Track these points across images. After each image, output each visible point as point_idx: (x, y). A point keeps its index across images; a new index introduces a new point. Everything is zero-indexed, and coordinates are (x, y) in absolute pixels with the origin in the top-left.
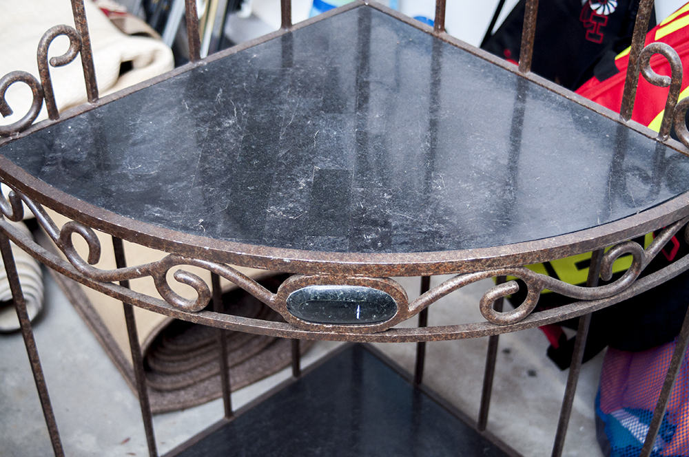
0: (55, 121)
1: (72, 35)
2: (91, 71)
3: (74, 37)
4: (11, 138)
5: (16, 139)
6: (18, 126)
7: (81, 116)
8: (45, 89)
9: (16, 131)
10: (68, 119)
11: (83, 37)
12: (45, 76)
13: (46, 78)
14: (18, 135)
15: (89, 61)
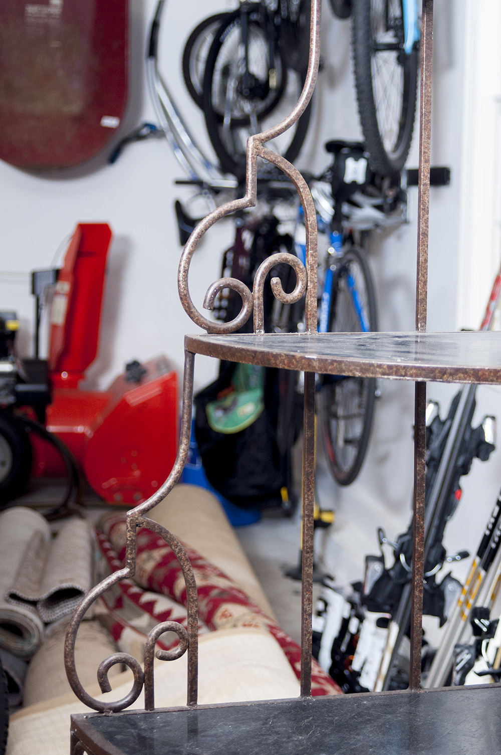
0: (149, 711)
1: (181, 633)
2: (194, 673)
3: (183, 635)
4: (104, 714)
5: (108, 716)
6: (114, 705)
7: (174, 713)
8: (146, 677)
9: (110, 709)
10: (161, 712)
11: (191, 638)
12: (149, 664)
13: (149, 667)
14: (111, 713)
15: (193, 663)
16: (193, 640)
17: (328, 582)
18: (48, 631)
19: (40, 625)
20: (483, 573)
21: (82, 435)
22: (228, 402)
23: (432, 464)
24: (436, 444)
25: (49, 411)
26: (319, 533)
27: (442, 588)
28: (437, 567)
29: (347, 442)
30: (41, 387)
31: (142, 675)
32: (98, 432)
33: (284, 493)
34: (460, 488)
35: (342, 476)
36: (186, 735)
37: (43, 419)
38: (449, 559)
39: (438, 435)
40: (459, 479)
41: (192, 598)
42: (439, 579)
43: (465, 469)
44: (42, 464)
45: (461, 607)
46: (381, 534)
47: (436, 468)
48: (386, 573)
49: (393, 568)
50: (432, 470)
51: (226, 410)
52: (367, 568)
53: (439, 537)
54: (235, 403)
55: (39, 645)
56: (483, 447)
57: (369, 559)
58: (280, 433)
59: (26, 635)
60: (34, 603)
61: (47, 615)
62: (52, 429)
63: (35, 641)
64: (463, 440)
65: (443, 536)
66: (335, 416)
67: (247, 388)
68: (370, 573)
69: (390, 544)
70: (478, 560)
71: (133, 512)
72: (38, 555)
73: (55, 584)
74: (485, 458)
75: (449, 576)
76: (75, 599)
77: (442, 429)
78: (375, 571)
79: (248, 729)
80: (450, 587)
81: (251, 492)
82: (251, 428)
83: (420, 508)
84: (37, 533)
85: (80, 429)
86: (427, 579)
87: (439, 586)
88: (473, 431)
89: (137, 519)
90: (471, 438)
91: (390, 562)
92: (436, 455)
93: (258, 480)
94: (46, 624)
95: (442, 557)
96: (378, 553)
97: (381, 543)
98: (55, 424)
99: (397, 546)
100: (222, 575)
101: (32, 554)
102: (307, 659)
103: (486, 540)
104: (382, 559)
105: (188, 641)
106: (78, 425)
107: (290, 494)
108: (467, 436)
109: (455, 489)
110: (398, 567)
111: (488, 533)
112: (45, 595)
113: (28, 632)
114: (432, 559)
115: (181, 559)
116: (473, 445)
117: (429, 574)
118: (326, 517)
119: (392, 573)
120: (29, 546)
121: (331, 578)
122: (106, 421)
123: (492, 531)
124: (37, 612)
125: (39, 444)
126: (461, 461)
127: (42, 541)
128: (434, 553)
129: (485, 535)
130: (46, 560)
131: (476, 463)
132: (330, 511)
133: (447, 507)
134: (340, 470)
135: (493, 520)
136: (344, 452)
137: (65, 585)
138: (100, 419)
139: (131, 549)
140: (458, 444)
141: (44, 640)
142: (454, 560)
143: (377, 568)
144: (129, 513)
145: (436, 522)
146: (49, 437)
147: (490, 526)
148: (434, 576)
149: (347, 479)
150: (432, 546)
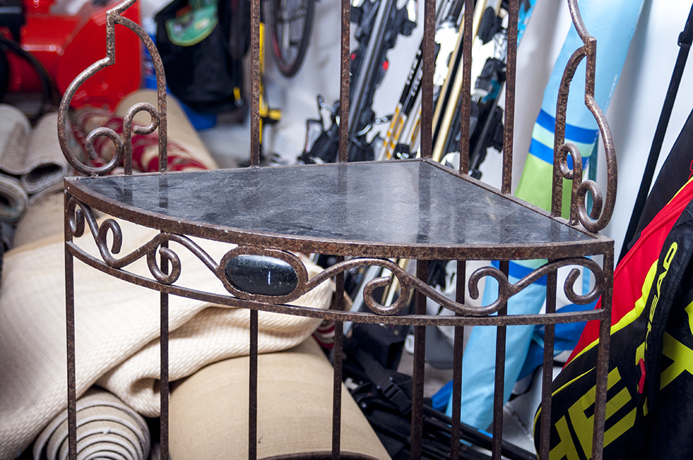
0: (128, 175)
1: (153, 112)
3: (155, 115)
4: (91, 177)
5: (95, 178)
6: (99, 170)
7: (148, 176)
8: (125, 148)
10: (138, 176)
11: (161, 117)
14: (97, 176)
16: (163, 118)
17: (276, 159)
18: (32, 200)
19: (25, 196)
20: (404, 118)
21: (55, 53)
22: (186, 19)
23: (363, 39)
24: (366, 22)
25: (24, 32)
26: (268, 129)
27: (372, 145)
28: (367, 128)
29: (292, 43)
30: (15, 10)
31: (121, 146)
32: (67, 50)
33: (237, 92)
34: (387, 61)
35: (287, 68)
36: (158, 188)
37: (18, 39)
38: (378, 121)
39: (368, 14)
40: (386, 52)
41: (161, 83)
42: (369, 139)
43: (391, 44)
44: (18, 81)
45: (387, 147)
46: (320, 100)
47: (367, 43)
48: (324, 134)
49: (331, 129)
50: (363, 44)
51: (184, 26)
52: (308, 128)
53: (369, 102)
54: (192, 19)
55: (24, 212)
56: (407, 25)
57: (310, 122)
58: (233, 42)
59: (12, 203)
60: (18, 177)
61: (30, 188)
62: (28, 47)
63: (20, 208)
64: (390, 19)
65: (372, 102)
66: (281, 21)
67: (203, 5)
68: (311, 133)
69: (328, 109)
70: (400, 106)
71: (111, 11)
72: (19, 141)
73: (36, 160)
74: (409, 34)
75: (377, 136)
76: (54, 173)
77: (371, 9)
78: (315, 131)
79: (209, 184)
80: (379, 144)
81: (209, 98)
82: (207, 39)
83: (346, 13)
84: (18, 125)
85: (52, 48)
86: (359, 138)
87: (369, 145)
88: (398, 11)
89: (115, 17)
90: (396, 16)
91: (328, 124)
92: (367, 31)
93: (213, 86)
94: (30, 195)
95: (372, 119)
96: (317, 117)
97: (320, 108)
98: (28, 43)
99: (333, 110)
100: (183, 150)
101: (14, 141)
102: (255, 135)
103: (407, 89)
104: (321, 122)
105: (158, 119)
106: (50, 44)
107: (242, 93)
108: (393, 15)
109: (382, 61)
110: (334, 128)
111: (409, 83)
112: (27, 169)
113: (14, 200)
114: (363, 121)
115: (152, 51)
116: (398, 22)
117: (362, 133)
118: (274, 115)
119: (330, 134)
120: (11, 135)
121: (277, 156)
122: (75, 39)
123: (412, 81)
124: (21, 184)
125: (15, 62)
126: (388, 36)
127: (23, 132)
128: (365, 116)
129: (406, 85)
130: (27, 146)
131: (401, 39)
132: (277, 110)
133: (376, 77)
134: (284, 63)
135: (413, 72)
136: (289, 52)
137: (46, 161)
138: (69, 38)
139: (111, 42)
140: (385, 23)
141: (28, 207)
142: (382, 121)
143: (316, 128)
144: (109, 12)
145: (367, 89)
146: (25, 56)
147: (411, 77)
148: (365, 136)
149: (291, 72)
150: (364, 110)
